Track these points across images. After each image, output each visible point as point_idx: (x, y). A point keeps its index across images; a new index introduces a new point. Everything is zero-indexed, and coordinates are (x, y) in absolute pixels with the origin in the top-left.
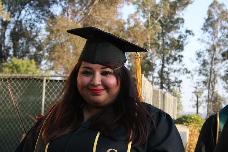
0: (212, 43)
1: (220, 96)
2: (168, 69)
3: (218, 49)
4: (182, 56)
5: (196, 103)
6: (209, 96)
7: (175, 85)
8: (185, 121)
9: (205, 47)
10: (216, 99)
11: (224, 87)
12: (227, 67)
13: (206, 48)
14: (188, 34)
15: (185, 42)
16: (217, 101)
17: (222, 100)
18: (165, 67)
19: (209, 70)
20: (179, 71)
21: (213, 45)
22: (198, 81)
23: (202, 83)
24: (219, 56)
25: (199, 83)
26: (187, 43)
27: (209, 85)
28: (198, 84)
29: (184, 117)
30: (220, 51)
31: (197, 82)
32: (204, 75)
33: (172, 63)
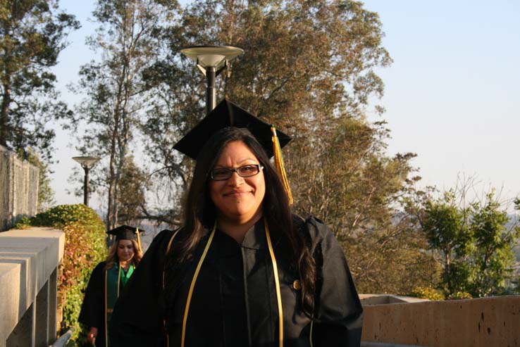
0: (119, 48)
1: (137, 169)
2: (18, 104)
3: (133, 63)
4: (52, 77)
5: (82, 185)
6: (111, 168)
7: (35, 144)
8: (57, 220)
9: (104, 57)
10: (129, 175)
11: (147, 148)
12: (153, 104)
13: (106, 59)
14: (65, 23)
15: (59, 44)
16: (131, 181)
17: (143, 180)
18: (12, 101)
19: (112, 108)
20: (45, 109)
21: (123, 54)
22: (88, 134)
23: (97, 139)
24: (136, 78)
25: (89, 138)
26: (63, 46)
27: (113, 143)
28: (88, 142)
29: (55, 210)
30: (138, 68)
31: (85, 138)
32: (102, 121)
33: (28, 92)
